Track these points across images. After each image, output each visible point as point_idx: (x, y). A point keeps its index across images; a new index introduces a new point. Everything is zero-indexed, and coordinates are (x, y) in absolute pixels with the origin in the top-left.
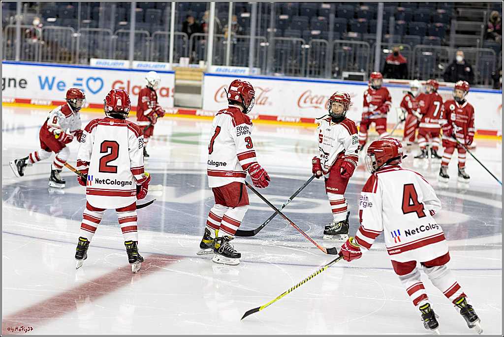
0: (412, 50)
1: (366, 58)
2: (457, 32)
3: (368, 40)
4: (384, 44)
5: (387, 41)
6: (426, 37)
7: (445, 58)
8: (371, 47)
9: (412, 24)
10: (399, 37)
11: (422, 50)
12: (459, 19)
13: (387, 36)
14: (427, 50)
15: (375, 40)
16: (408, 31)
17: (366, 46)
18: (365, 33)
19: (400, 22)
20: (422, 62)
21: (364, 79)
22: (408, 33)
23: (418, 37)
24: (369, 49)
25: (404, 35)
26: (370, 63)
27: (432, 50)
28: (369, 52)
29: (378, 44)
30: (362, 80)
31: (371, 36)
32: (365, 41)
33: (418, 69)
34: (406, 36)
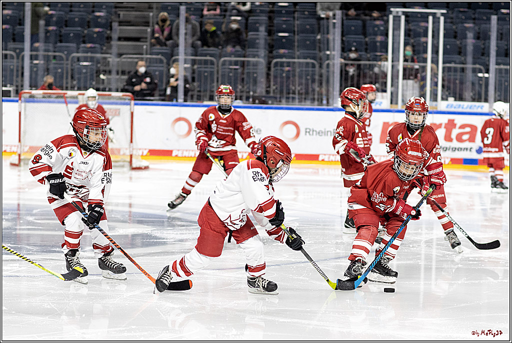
0: (67, 60)
1: (12, 70)
2: (120, 39)
3: (14, 50)
4: (34, 53)
5: (37, 49)
6: (83, 45)
7: (107, 69)
8: (18, 58)
9: (64, 30)
10: (51, 45)
11: (79, 60)
12: (121, 23)
13: (37, 45)
14: (86, 60)
15: (22, 50)
16: (61, 38)
17: (12, 57)
18: (10, 42)
19: (51, 28)
20: (80, 73)
21: (12, 94)
22: (61, 41)
23: (73, 45)
24: (15, 60)
25: (56, 43)
26: (17, 76)
27: (91, 59)
28: (15, 64)
29: (27, 53)
30: (10, 97)
31: (18, 45)
32: (10, 50)
33: (75, 83)
34: (59, 44)
